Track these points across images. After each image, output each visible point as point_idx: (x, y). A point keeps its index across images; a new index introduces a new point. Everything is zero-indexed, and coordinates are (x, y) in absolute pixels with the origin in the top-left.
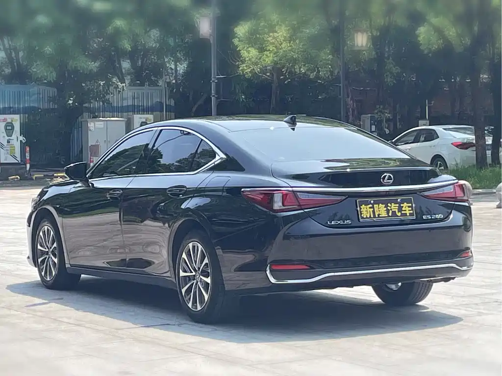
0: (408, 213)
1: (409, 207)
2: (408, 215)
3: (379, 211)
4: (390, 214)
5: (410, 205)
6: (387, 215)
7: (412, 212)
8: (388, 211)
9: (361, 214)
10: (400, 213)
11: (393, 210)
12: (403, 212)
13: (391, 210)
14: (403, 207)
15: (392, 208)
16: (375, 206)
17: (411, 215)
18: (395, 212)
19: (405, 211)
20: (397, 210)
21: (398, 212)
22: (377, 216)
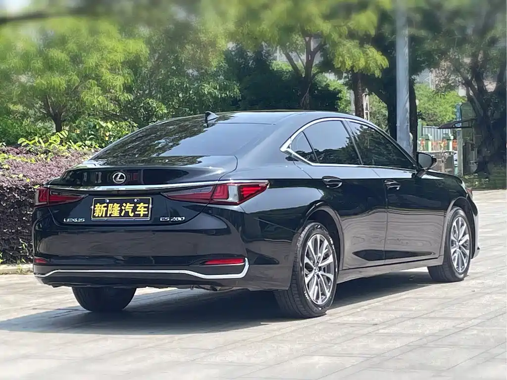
0: (142, 213)
1: (145, 207)
2: (142, 215)
3: (112, 210)
4: (122, 214)
5: (147, 205)
6: (119, 215)
7: (147, 213)
8: (121, 211)
9: (94, 213)
10: (133, 214)
11: (126, 210)
12: (136, 213)
13: (125, 209)
14: (138, 207)
15: (126, 208)
16: (110, 205)
17: (145, 215)
18: (128, 212)
19: (140, 211)
20: (130, 211)
21: (132, 212)
22: (108, 215)
